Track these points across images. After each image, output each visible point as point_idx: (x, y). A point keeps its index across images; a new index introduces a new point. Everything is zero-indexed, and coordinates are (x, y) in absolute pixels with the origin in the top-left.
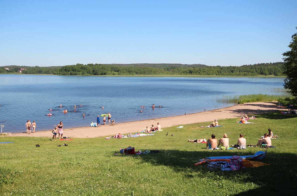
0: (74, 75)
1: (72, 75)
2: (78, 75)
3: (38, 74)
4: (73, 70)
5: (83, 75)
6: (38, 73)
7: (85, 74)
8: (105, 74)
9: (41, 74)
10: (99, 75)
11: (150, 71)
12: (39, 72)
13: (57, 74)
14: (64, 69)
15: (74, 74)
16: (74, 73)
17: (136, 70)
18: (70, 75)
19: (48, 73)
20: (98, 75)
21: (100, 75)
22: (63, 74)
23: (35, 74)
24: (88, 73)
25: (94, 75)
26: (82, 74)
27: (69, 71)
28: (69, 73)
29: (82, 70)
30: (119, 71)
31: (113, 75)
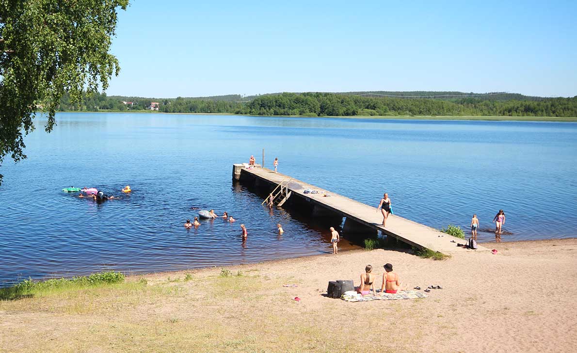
0: (282, 116)
1: (277, 115)
2: (292, 115)
3: (189, 112)
4: (280, 106)
5: (301, 116)
6: (189, 110)
7: (307, 114)
8: (354, 114)
9: (195, 112)
10: (340, 115)
11: (440, 107)
12: (191, 109)
13: (246, 114)
14: (259, 104)
15: (281, 114)
16: (282, 111)
17: (409, 106)
18: (275, 115)
19: (209, 111)
20: (337, 115)
21: (343, 115)
22: (260, 114)
23: (183, 112)
24: (312, 112)
25: (328, 115)
26: (300, 114)
27: (270, 107)
28: (272, 110)
29: (298, 105)
30: (375, 107)
31: (371, 115)
